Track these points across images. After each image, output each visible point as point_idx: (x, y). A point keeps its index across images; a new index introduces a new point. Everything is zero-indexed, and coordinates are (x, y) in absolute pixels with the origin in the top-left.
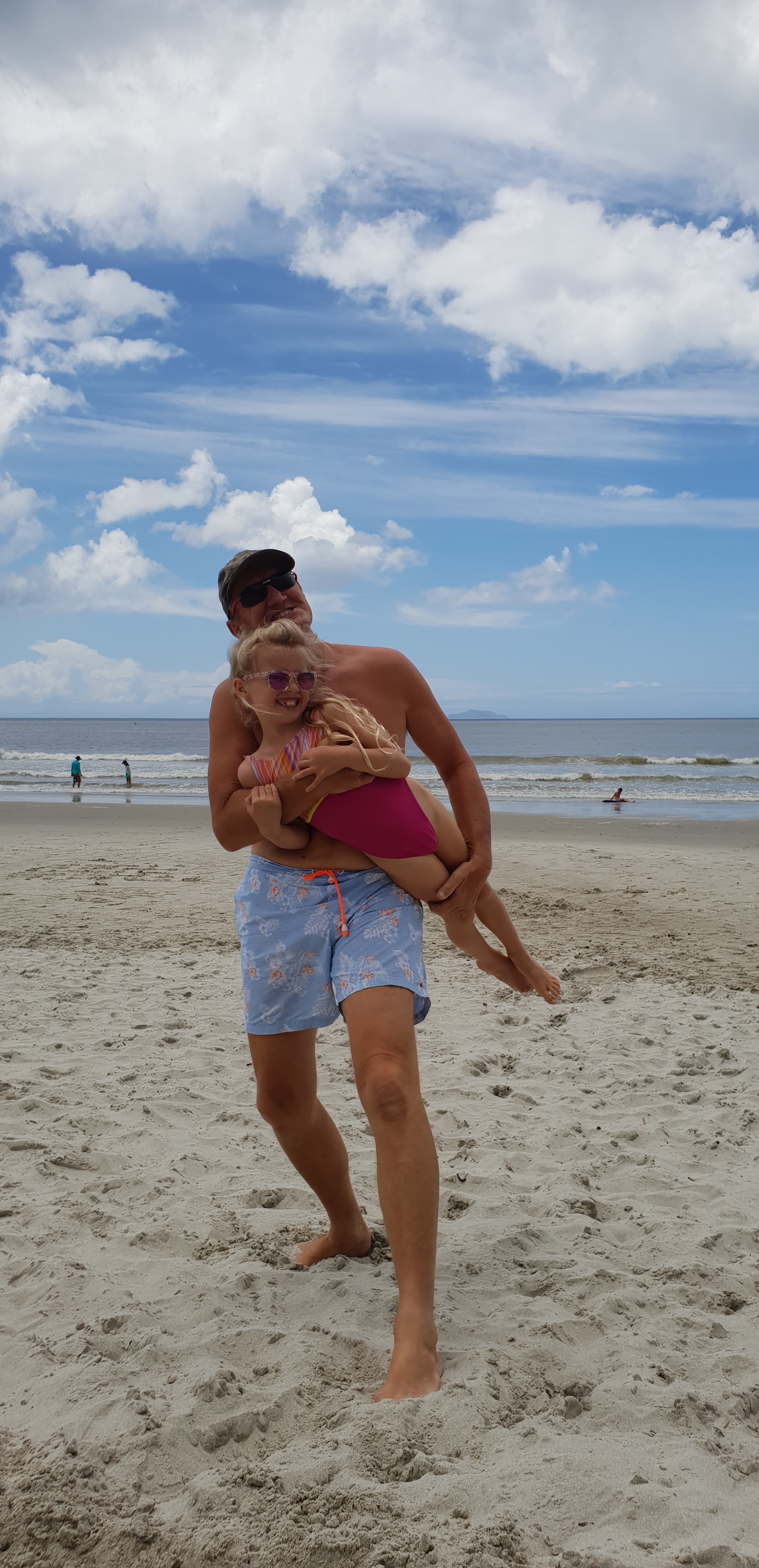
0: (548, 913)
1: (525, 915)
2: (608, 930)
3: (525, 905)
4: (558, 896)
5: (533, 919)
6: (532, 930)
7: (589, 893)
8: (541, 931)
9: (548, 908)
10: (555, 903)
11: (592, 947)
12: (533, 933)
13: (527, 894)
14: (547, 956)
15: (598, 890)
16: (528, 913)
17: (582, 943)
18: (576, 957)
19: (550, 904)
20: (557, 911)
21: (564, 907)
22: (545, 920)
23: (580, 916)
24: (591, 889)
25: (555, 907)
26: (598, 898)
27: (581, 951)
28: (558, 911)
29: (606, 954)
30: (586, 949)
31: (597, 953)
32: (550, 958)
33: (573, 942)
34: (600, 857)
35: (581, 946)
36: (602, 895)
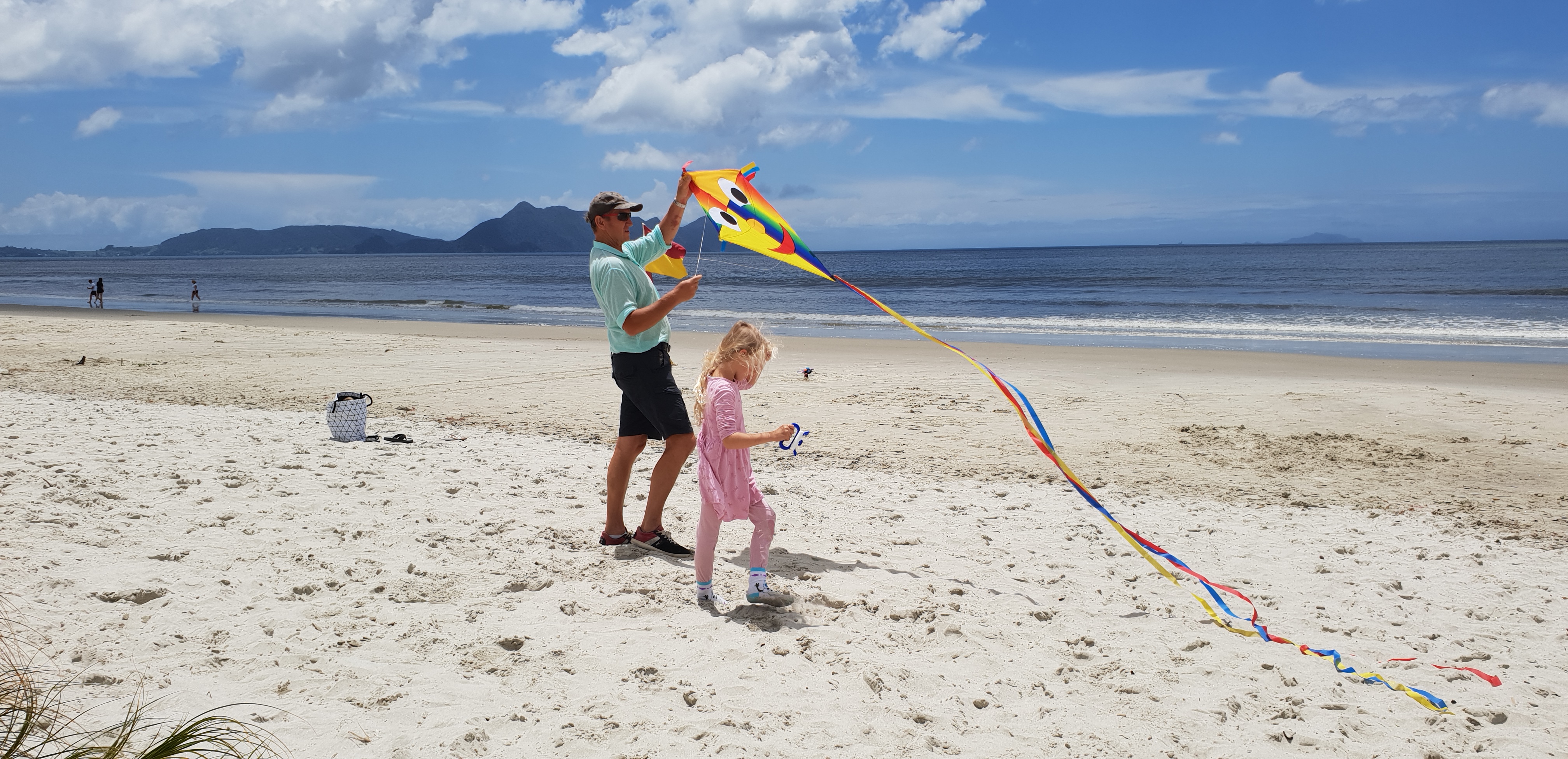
0: (1402, 463)
1: (1374, 464)
2: (1476, 485)
3: (1373, 453)
4: (1415, 444)
5: (1383, 469)
6: (1382, 481)
7: (1454, 442)
8: (1393, 482)
9: (1401, 457)
10: (1411, 452)
11: (1455, 503)
12: (1383, 484)
13: (1378, 441)
14: (1399, 510)
15: (1466, 439)
16: (1377, 462)
17: (1441, 497)
18: (1434, 513)
19: (1405, 452)
20: (1412, 461)
21: (1421, 456)
22: (1397, 470)
23: (1441, 467)
24: (1457, 437)
25: (1410, 457)
26: (1466, 448)
27: (1441, 507)
28: (1414, 461)
29: (1473, 511)
30: (1447, 505)
31: (1460, 510)
32: (1402, 513)
33: (1431, 496)
34: (1471, 402)
35: (1441, 501)
36: (1469, 445)
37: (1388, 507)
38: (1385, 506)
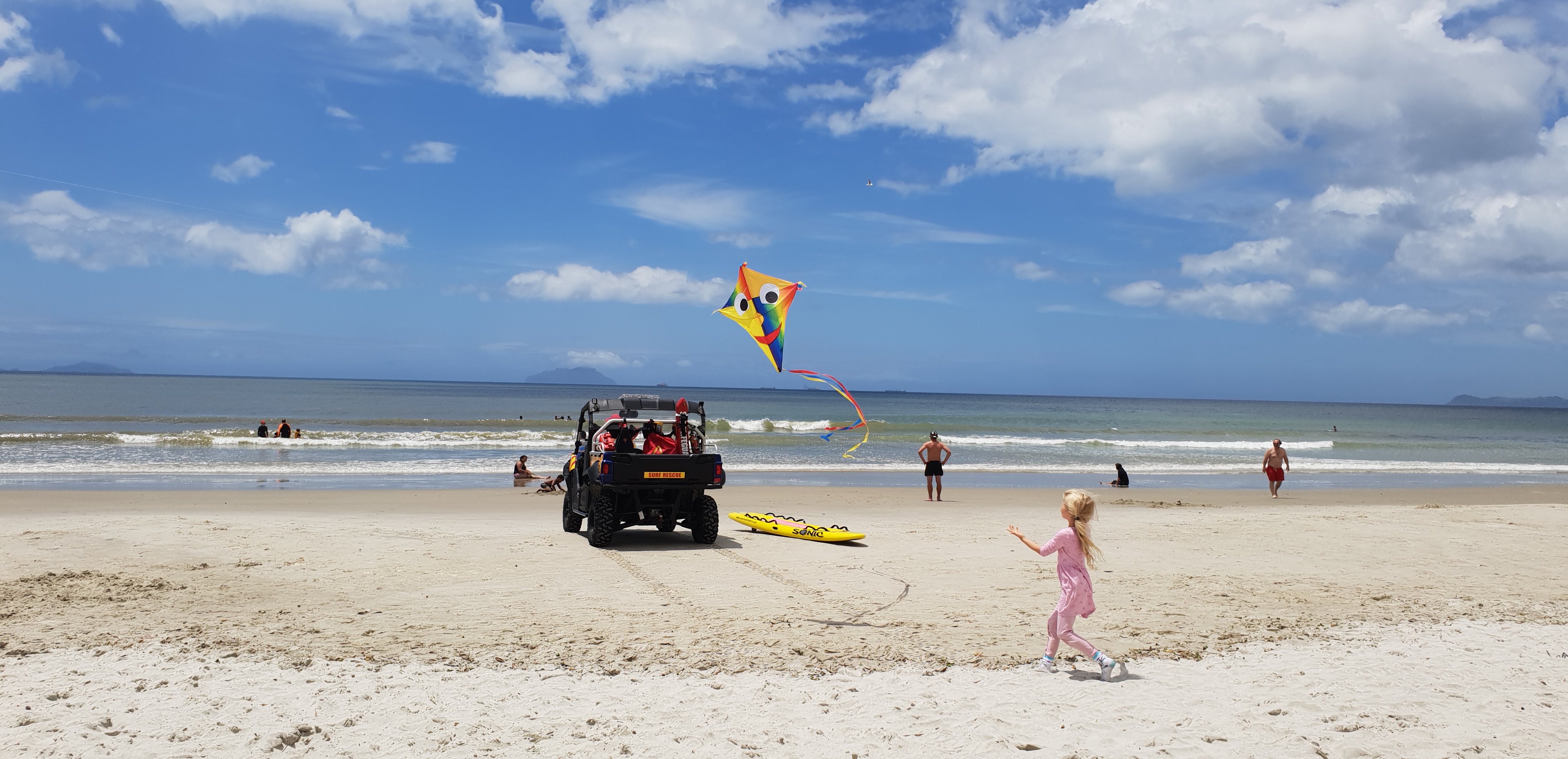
0: (141, 594)
1: (111, 599)
2: (209, 609)
3: (112, 588)
4: (156, 574)
5: (119, 603)
6: (116, 616)
7: (194, 569)
8: (128, 616)
9: (141, 589)
10: (150, 583)
11: (186, 629)
12: (116, 619)
13: (117, 575)
14: (127, 644)
15: (205, 565)
16: (114, 597)
17: (173, 625)
18: (163, 642)
19: (145, 584)
20: (151, 592)
21: (161, 586)
22: (134, 603)
23: (178, 595)
24: (197, 564)
25: (149, 588)
26: (204, 574)
27: (171, 635)
28: (153, 592)
29: (200, 635)
30: (177, 632)
31: (188, 635)
32: (130, 646)
33: (163, 625)
34: (215, 529)
35: (173, 629)
36: (208, 571)
37: (116, 643)
38: (114, 642)
